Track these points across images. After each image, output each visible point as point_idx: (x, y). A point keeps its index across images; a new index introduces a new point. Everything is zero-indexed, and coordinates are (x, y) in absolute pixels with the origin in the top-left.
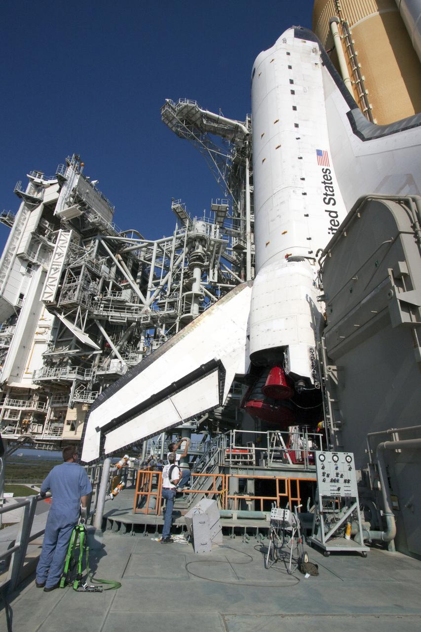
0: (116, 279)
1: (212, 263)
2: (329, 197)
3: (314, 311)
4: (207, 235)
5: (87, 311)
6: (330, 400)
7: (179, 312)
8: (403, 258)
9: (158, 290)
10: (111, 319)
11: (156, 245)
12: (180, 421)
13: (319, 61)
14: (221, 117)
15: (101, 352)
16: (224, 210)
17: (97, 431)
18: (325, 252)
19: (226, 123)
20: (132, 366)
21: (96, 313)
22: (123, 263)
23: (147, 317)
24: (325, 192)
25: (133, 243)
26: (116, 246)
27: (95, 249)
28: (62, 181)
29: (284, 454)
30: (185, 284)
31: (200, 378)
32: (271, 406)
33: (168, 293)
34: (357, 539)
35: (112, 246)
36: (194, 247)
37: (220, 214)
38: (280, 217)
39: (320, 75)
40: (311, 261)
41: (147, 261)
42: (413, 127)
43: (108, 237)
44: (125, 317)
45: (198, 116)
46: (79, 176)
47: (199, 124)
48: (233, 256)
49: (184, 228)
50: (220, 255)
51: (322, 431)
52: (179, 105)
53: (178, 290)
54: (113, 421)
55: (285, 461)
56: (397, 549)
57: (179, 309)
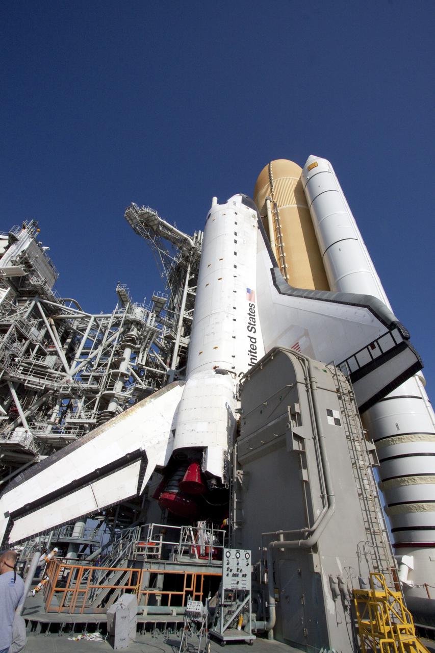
0: (43, 343)
1: (144, 346)
2: (251, 326)
3: (230, 415)
4: (143, 321)
5: (3, 371)
6: (236, 500)
7: (102, 388)
8: (298, 402)
9: (85, 362)
10: (27, 383)
11: (92, 319)
12: (96, 509)
13: (256, 225)
14: (174, 229)
15: (7, 418)
16: (163, 303)
17: (6, 517)
18: (246, 376)
19: (178, 234)
20: (37, 437)
21: (12, 375)
22: (54, 327)
23: (68, 388)
24: (249, 321)
25: (71, 313)
26: (51, 311)
27: (29, 310)
28: (13, 240)
29: (192, 548)
30: (113, 361)
31: (124, 466)
32: (184, 499)
33: (95, 367)
34: (246, 629)
35: (47, 310)
36: (129, 329)
37: (159, 305)
38: (214, 334)
39: (255, 235)
40: (233, 375)
41: (79, 330)
42: (311, 298)
43: (45, 301)
44: (44, 384)
45: (156, 222)
46: (31, 240)
47: (155, 229)
48: (163, 343)
49: (123, 309)
50: (152, 341)
51: (226, 527)
52: (142, 210)
53: (106, 365)
54: (26, 506)
55: (193, 556)
56: (275, 638)
57: (103, 384)
